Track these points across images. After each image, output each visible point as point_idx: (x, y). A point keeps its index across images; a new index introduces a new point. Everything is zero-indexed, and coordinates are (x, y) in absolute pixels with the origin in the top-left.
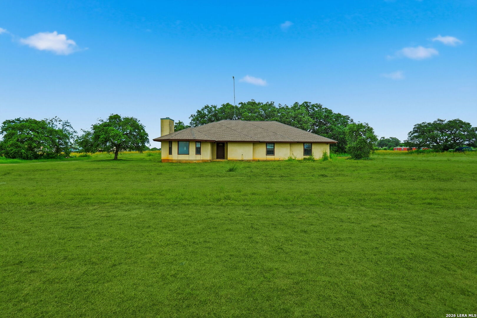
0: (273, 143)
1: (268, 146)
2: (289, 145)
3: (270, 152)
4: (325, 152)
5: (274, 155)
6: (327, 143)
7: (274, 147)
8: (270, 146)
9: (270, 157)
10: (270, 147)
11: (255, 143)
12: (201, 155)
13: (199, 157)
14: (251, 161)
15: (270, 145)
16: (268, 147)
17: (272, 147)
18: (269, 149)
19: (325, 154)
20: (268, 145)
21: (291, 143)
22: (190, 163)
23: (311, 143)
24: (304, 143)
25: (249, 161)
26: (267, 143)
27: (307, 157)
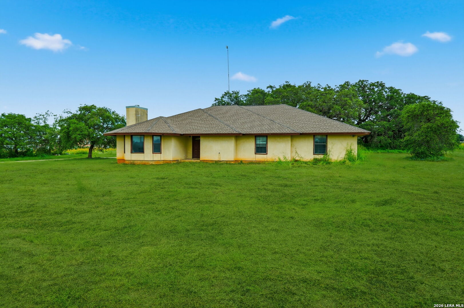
0: (266, 136)
1: (258, 140)
2: (289, 139)
3: (261, 150)
4: (349, 148)
5: (267, 154)
6: (353, 135)
7: (267, 141)
8: (260, 140)
9: (260, 157)
10: (260, 142)
11: (238, 136)
12: (161, 153)
13: (157, 157)
14: (233, 162)
15: (261, 138)
16: (258, 143)
17: (263, 141)
18: (259, 144)
19: (349, 153)
20: (258, 138)
21: (294, 136)
22: (144, 164)
23: (327, 135)
24: (314, 135)
25: (228, 163)
26: (256, 136)
27: (320, 157)
